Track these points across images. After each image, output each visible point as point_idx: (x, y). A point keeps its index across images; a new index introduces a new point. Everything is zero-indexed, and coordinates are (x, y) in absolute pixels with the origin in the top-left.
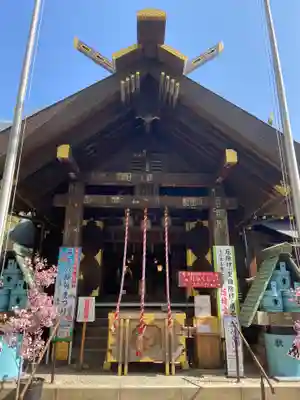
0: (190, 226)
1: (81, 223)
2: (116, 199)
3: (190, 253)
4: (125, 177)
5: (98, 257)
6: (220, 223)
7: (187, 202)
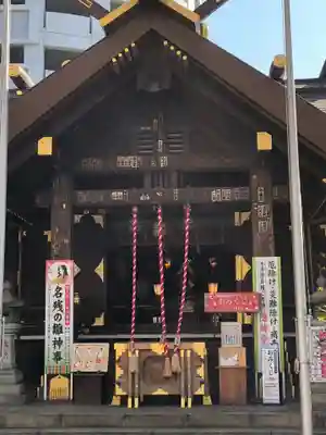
1: (73, 218)
2: (117, 195)
3: (239, 260)
4: (129, 162)
5: (100, 270)
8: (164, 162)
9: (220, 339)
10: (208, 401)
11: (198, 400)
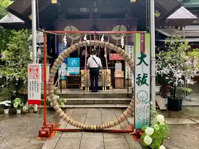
4: (84, 10)
8: (96, 10)
9: (114, 69)
10: (111, 88)
11: (108, 88)
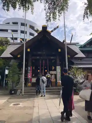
0: (53, 61)
2: (38, 57)
3: (53, 67)
5: (34, 68)
6: (58, 62)
7: (52, 58)
